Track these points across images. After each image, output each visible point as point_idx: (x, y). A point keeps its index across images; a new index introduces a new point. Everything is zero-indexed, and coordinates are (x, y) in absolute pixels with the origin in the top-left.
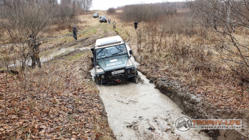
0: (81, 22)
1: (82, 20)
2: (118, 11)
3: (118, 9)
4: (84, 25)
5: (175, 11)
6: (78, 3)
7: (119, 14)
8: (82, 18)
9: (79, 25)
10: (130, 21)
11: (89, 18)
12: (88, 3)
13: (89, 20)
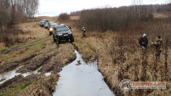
0: (23, 33)
1: (25, 29)
2: (73, 18)
3: (73, 14)
4: (27, 36)
5: (151, 17)
6: (19, 7)
7: (74, 21)
8: (24, 27)
9: (21, 36)
10: (92, 30)
11: (34, 26)
12: (32, 8)
13: (34, 30)
